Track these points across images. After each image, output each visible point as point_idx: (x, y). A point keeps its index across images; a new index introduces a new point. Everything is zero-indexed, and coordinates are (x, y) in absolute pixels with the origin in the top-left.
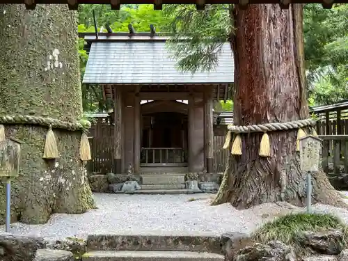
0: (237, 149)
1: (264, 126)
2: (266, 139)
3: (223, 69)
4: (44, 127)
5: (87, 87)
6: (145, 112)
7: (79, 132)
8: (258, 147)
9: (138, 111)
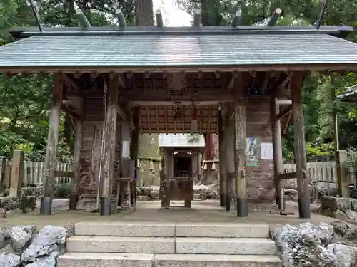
0: (205, 168)
1: (214, 161)
2: (214, 165)
3: (201, 142)
4: (150, 160)
5: (161, 148)
6: (175, 158)
7: (159, 162)
8: (211, 167)
9: (172, 157)
